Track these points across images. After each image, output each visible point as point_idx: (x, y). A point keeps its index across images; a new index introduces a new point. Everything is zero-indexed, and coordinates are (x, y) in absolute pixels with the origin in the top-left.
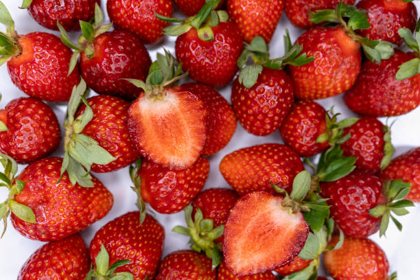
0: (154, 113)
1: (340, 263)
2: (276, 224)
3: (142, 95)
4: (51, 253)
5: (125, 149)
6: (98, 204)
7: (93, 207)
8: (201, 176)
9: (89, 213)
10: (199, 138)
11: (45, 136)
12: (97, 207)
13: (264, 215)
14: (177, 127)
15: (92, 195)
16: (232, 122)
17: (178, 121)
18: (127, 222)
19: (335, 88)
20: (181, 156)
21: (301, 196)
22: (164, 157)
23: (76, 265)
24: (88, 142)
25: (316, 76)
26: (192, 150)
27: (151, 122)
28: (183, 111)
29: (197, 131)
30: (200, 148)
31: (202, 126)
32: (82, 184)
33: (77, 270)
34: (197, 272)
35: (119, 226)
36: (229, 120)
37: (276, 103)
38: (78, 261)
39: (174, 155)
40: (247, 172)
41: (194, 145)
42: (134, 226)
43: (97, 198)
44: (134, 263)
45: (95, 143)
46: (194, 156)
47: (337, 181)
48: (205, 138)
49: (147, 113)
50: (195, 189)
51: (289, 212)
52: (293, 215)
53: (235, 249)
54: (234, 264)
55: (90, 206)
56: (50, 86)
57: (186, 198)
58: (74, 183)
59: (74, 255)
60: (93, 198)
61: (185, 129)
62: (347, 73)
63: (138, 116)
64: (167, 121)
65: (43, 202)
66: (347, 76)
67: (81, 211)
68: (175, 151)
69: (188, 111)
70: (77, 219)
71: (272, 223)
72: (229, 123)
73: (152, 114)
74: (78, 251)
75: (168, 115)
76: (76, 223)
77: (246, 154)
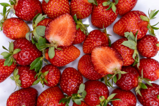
0: (114, 64)
1: (24, 28)
2: (58, 36)
3: (121, 69)
4: (131, 7)
5: (118, 48)
6: (119, 27)
7: (121, 26)
8: (87, 47)
9: (122, 24)
10: (94, 60)
11: (144, 46)
12: (119, 26)
13: (64, 38)
14: (103, 61)
15: (123, 30)
16: (81, 69)
17: (104, 63)
18: (108, 24)
19: (46, 95)
20: (98, 52)
21: (51, 48)
22: (104, 49)
23: (122, 5)
24: (132, 47)
25: (56, 97)
26: (95, 55)
27: (114, 60)
28: (104, 67)
29: (96, 62)
30: (92, 56)
31: (95, 64)
32: (128, 33)
33: (121, 3)
34: (80, 12)
35: (111, 21)
36: (82, 70)
37: (69, 81)
38: (121, 7)
39: (101, 51)
40: (71, 52)
41: (95, 57)
42: (105, 23)
43: (120, 29)
44: (103, 10)
45: (130, 48)
46: (93, 53)
47: (36, 58)
48: (92, 60)
49: (117, 63)
50: (88, 41)
51: (55, 41)
52: (53, 41)
53: (70, 23)
54: (69, 18)
55: (122, 26)
56: (147, 64)
57: (91, 37)
58: (131, 32)
59: (123, 8)
60: (122, 29)
61: (100, 61)
62: (43, 102)
63: (119, 61)
64: (108, 62)
65: (139, 23)
66: (43, 100)
67: (126, 23)
68: (101, 53)
69: (102, 68)
70: (126, 21)
71: (59, 36)
72: (82, 69)
73: (115, 64)
74: (121, 10)
75: (108, 65)
76: (126, 19)
77: (73, 59)
